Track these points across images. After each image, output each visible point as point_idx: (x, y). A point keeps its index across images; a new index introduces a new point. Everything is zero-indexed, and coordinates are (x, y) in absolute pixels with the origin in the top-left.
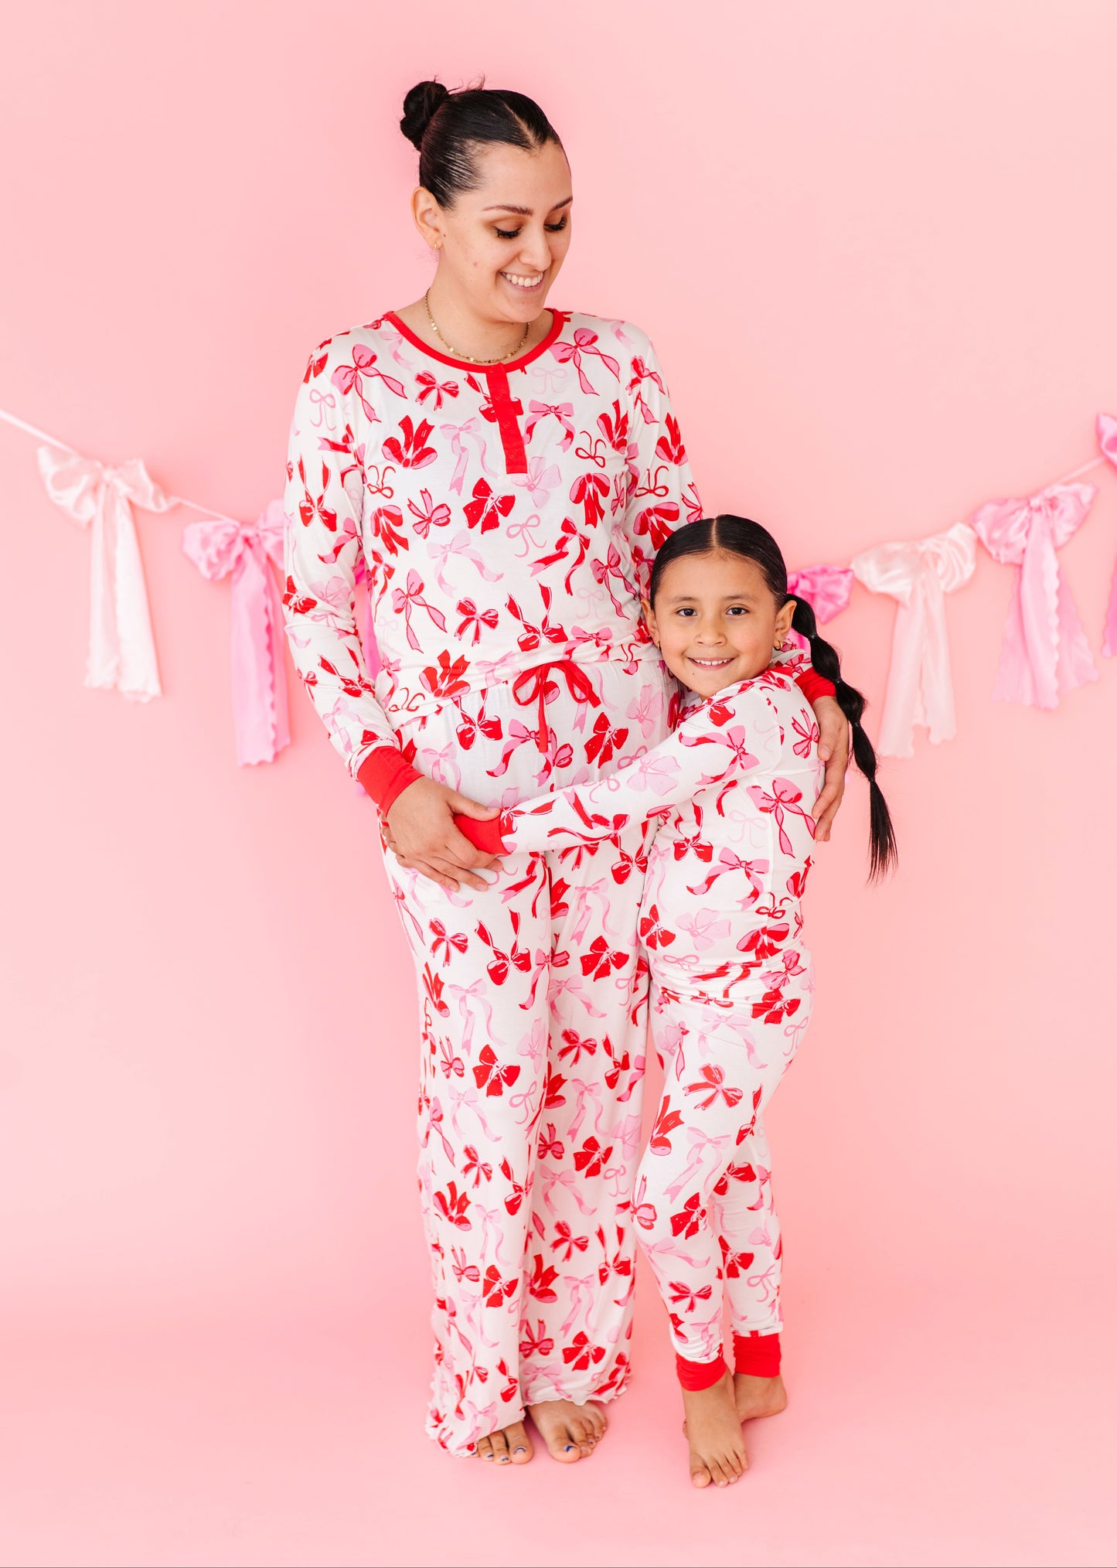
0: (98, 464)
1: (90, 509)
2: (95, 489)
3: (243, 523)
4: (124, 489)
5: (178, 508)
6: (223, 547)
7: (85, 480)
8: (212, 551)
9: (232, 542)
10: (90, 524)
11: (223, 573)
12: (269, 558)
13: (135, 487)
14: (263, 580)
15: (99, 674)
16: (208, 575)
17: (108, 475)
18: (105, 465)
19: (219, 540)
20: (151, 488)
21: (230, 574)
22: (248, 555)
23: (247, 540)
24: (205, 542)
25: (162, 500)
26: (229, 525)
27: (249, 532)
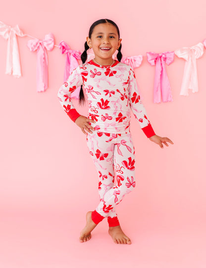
0: (10, 27)
1: (8, 36)
2: (9, 32)
3: (40, 40)
4: (15, 32)
5: (26, 36)
6: (35, 44)
7: (7, 30)
8: (33, 46)
9: (37, 44)
10: (8, 39)
11: (35, 50)
12: (45, 48)
13: (17, 31)
14: (43, 52)
15: (8, 71)
16: (31, 50)
17: (12, 29)
18: (11, 27)
19: (34, 43)
20: (20, 31)
21: (36, 50)
22: (40, 46)
23: (40, 43)
24: (32, 44)
25: (22, 34)
26: (37, 40)
27: (41, 42)
